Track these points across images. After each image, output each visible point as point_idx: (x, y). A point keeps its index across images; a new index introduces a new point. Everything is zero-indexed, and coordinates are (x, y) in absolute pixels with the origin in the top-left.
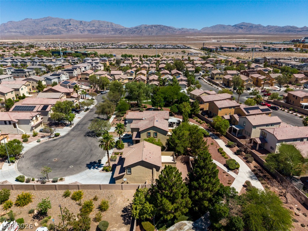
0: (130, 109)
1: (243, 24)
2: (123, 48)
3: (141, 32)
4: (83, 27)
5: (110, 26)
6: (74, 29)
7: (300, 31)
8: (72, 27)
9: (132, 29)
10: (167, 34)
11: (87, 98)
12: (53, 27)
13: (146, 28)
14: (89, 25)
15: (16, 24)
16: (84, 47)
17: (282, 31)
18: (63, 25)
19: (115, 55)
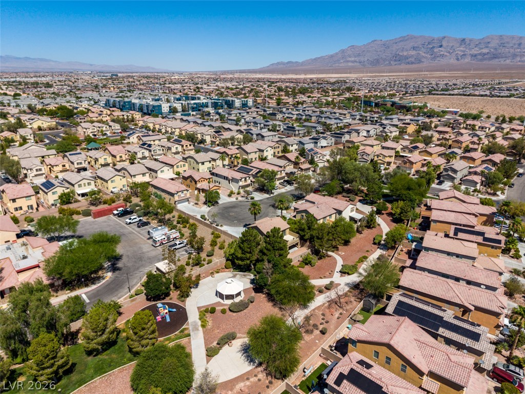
0: (340, 194)
6: (445, 54)
8: (442, 51)
12: (411, 51)
14: (476, 46)
16: (429, 91)
18: (427, 48)
19: (458, 112)
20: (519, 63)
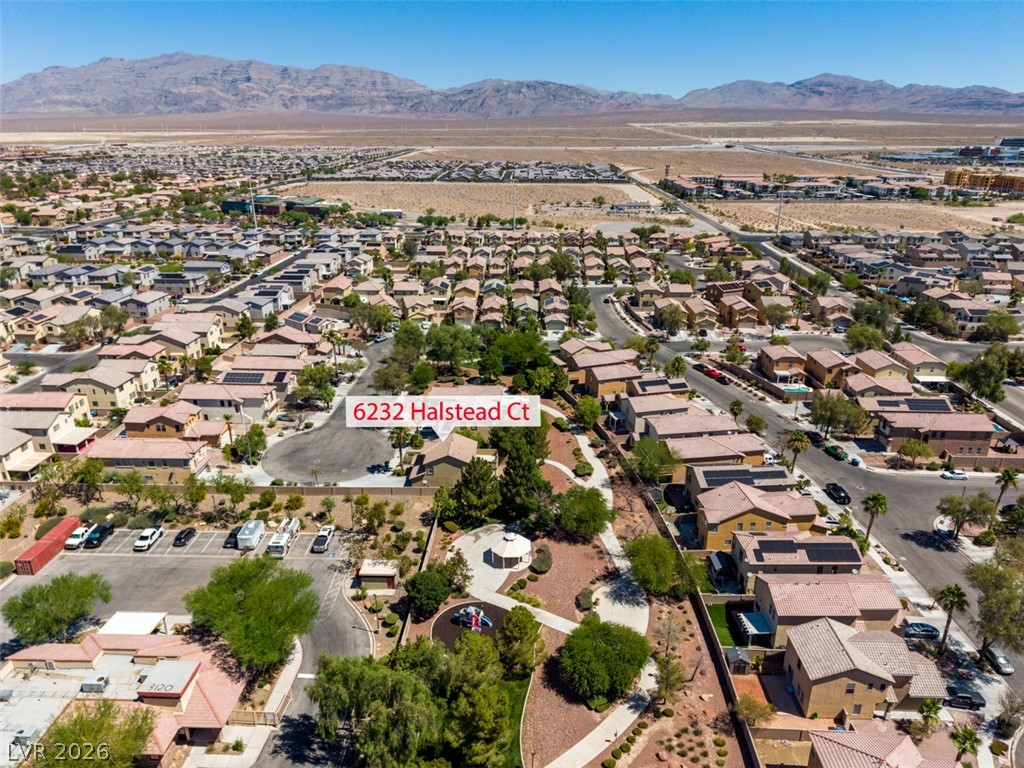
0: (436, 379)
1: (826, 81)
2: (422, 180)
3: (481, 104)
4: (291, 87)
5: (379, 86)
6: (261, 94)
7: (1017, 106)
8: (253, 88)
9: (454, 95)
10: (567, 114)
11: (346, 353)
12: (194, 87)
13: (498, 91)
14: (310, 82)
15: (70, 77)
16: (303, 173)
17: (955, 105)
18: (224, 82)
19: (401, 213)
20: (383, 115)
